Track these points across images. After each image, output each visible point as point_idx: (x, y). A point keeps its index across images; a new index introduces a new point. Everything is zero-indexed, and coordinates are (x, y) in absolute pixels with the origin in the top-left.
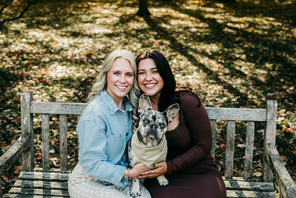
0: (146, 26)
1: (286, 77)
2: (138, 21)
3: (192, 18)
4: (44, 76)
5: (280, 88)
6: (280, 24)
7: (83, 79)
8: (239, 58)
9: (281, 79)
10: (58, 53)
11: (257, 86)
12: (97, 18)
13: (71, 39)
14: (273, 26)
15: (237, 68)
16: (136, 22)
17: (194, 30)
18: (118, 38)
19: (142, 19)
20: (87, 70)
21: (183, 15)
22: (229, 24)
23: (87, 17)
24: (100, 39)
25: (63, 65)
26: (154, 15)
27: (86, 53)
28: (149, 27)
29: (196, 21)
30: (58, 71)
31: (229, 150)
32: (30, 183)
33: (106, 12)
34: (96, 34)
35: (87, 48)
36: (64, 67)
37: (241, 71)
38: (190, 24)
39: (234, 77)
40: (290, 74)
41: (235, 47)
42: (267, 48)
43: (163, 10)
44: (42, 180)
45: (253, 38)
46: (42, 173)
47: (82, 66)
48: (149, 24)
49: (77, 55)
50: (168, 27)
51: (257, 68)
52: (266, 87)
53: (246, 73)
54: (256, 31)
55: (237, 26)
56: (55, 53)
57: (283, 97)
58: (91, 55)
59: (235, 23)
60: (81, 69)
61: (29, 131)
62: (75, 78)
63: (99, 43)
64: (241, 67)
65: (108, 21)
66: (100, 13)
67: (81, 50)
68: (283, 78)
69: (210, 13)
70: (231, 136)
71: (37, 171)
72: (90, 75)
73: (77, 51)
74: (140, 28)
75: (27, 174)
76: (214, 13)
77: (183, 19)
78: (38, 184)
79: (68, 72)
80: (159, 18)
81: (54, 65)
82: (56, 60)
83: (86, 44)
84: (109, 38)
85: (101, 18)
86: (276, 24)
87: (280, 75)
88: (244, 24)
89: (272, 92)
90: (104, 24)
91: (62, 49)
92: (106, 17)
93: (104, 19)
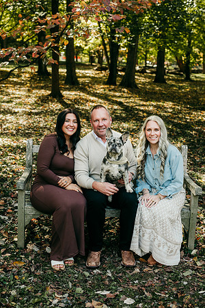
3: (101, 101)
6: (180, 108)
7: (22, 147)
16: (50, 103)
18: (38, 116)
19: (56, 100)
21: (92, 98)
22: (137, 107)
24: (21, 117)
27: (14, 128)
28: (63, 108)
34: (16, 113)
43: (73, 93)
48: (62, 105)
49: (6, 129)
55: (142, 108)
58: (19, 129)
60: (15, 140)
62: (14, 146)
63: (21, 120)
66: (13, 94)
76: (119, 97)
77: (93, 102)
79: (5, 142)
84: (30, 116)
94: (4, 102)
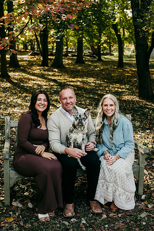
2: (2, 81)
3: (39, 79)
29: (43, 81)
38: (39, 83)
48: (11, 84)
55: (72, 83)
74: (6, 87)
88: (76, 82)
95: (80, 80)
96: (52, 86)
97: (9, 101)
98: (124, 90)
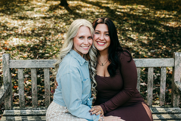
0: (66, 12)
1: (159, 40)
2: (61, 9)
3: (94, 6)
4: (5, 45)
5: (157, 47)
6: (148, 9)
7: (32, 46)
8: (128, 30)
9: (156, 41)
10: (12, 30)
11: (143, 46)
12: (34, 8)
13: (19, 21)
14: (144, 10)
15: (128, 36)
16: (60, 9)
17: (97, 14)
18: (50, 20)
19: (63, 8)
20: (33, 40)
21: (88, 5)
22: (118, 10)
23: (28, 7)
24: (38, 21)
25: (17, 38)
26: (71, 5)
27: (31, 30)
28: (69, 13)
29: (97, 8)
30: (14, 41)
31: (150, 87)
32: (12, 118)
33: (39, 4)
34: (35, 18)
35: (30, 26)
36: (17, 39)
37: (131, 38)
38: (93, 10)
39: (128, 41)
40: (162, 39)
41: (124, 23)
42: (144, 23)
43: (76, 2)
44: (21, 115)
45: (134, 17)
46: (19, 111)
47: (29, 37)
48: (68, 11)
49: (25, 31)
50: (80, 12)
51: (141, 35)
52: (148, 46)
53: (135, 38)
54: (134, 13)
55: (123, 11)
56: (10, 30)
57: (161, 52)
58: (34, 30)
59: (121, 9)
60: (29, 40)
61: (9, 81)
62: (26, 46)
63: (38, 23)
64: (130, 35)
65: (42, 9)
66: (36, 5)
67: (27, 27)
68: (158, 41)
69: (104, 3)
70: (151, 78)
71: (16, 109)
72: (35, 43)
73: (24, 29)
74: (63, 13)
75: (9, 112)
76: (107, 3)
77: (89, 7)
78: (18, 119)
79: (21, 42)
80: (74, 7)
81: (11, 38)
82: (12, 34)
83: (29, 24)
84: (44, 20)
85: (37, 7)
86: (146, 9)
87: (155, 39)
88: (126, 9)
89: (153, 50)
90: (39, 11)
91: (14, 28)
92: (40, 7)
93: (39, 8)
94: (28, 10)
95: (130, 7)
96: (104, 12)
97: (62, 26)
98: (171, 16)
